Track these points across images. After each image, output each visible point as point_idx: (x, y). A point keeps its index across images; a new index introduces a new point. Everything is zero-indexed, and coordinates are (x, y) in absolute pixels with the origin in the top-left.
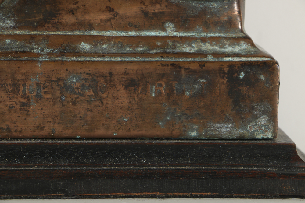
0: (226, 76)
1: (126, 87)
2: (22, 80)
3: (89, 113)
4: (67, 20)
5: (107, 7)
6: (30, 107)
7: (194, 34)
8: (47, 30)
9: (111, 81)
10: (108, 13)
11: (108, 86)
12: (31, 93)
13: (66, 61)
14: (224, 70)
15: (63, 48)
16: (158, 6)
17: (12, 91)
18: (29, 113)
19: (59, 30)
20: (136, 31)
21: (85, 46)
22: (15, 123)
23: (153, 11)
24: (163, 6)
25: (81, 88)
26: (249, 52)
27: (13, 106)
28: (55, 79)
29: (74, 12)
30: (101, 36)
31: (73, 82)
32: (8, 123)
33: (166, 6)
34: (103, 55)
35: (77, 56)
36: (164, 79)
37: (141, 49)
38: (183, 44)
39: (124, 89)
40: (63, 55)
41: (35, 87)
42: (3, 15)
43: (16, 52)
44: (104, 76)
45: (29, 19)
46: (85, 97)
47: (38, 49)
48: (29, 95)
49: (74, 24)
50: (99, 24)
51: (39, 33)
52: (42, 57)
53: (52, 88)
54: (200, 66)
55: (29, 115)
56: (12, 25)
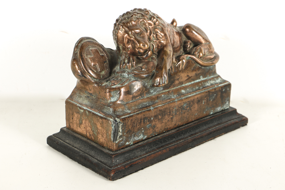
0: (220, 91)
1: (197, 103)
2: (172, 110)
6: (173, 118)
7: (207, 78)
8: (171, 88)
9: (194, 102)
11: (193, 104)
13: (183, 99)
17: (169, 115)
18: (173, 121)
19: (175, 87)
21: (183, 91)
22: (169, 125)
23: (198, 73)
24: (200, 71)
25: (186, 107)
26: (222, 81)
27: (169, 120)
28: (180, 107)
29: (179, 79)
30: (185, 86)
34: (190, 93)
35: (184, 96)
36: (206, 97)
37: (197, 88)
38: (206, 83)
40: (180, 97)
41: (175, 111)
44: (192, 101)
46: (187, 110)
47: (172, 96)
48: (173, 114)
49: (178, 84)
51: (169, 90)
52: (175, 99)
53: (179, 110)
56: (162, 89)
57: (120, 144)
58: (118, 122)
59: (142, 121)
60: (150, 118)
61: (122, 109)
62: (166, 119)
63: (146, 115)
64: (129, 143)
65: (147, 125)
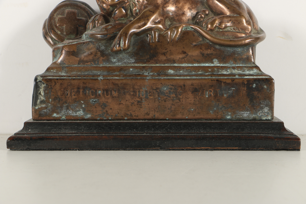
0: (246, 86)
1: (192, 92)
2: (138, 89)
3: (173, 106)
4: (162, 58)
5: (182, 51)
6: (142, 103)
7: (229, 65)
8: (151, 63)
9: (184, 89)
10: (183, 55)
11: (183, 92)
12: (142, 95)
13: (161, 79)
14: (244, 83)
15: (159, 72)
16: (209, 50)
17: (133, 95)
18: (142, 106)
19: (158, 64)
20: (198, 64)
21: (171, 72)
22: (134, 111)
23: (206, 53)
24: (212, 50)
25: (169, 93)
26: (258, 74)
27: (133, 103)
28: (155, 88)
29: (165, 54)
30: (179, 66)
31: (164, 90)
32: (131, 112)
33: (214, 50)
34: (180, 76)
35: (166, 76)
36: (213, 88)
37: (200, 73)
38: (223, 70)
39: (191, 93)
40: (159, 76)
41: (145, 92)
42: (129, 56)
43: (135, 75)
44: (181, 87)
45: (142, 58)
46: (171, 97)
47: (146, 73)
48: (142, 97)
49: (165, 60)
50: (178, 60)
51: (147, 65)
52: (148, 77)
53: (154, 93)
54: (232, 81)
55: (142, 107)
56: (133, 61)
57: (42, 113)
58: (38, 81)
59: (81, 91)
60: (96, 91)
61: (57, 71)
62: (127, 100)
63: (87, 83)
64: (58, 116)
65: (91, 98)
